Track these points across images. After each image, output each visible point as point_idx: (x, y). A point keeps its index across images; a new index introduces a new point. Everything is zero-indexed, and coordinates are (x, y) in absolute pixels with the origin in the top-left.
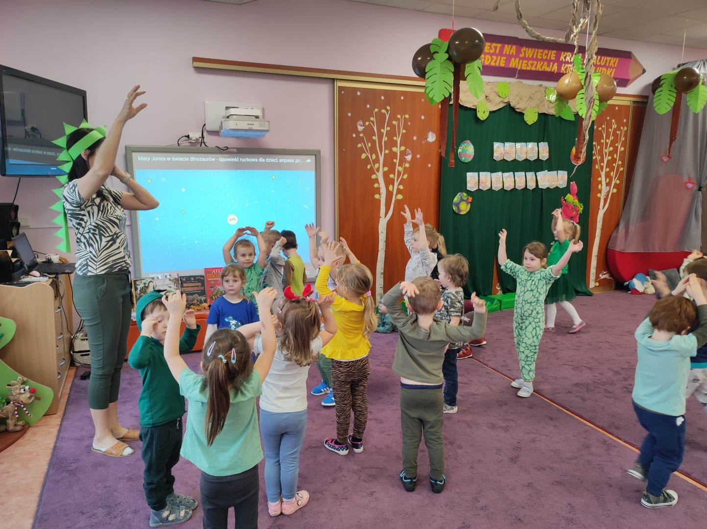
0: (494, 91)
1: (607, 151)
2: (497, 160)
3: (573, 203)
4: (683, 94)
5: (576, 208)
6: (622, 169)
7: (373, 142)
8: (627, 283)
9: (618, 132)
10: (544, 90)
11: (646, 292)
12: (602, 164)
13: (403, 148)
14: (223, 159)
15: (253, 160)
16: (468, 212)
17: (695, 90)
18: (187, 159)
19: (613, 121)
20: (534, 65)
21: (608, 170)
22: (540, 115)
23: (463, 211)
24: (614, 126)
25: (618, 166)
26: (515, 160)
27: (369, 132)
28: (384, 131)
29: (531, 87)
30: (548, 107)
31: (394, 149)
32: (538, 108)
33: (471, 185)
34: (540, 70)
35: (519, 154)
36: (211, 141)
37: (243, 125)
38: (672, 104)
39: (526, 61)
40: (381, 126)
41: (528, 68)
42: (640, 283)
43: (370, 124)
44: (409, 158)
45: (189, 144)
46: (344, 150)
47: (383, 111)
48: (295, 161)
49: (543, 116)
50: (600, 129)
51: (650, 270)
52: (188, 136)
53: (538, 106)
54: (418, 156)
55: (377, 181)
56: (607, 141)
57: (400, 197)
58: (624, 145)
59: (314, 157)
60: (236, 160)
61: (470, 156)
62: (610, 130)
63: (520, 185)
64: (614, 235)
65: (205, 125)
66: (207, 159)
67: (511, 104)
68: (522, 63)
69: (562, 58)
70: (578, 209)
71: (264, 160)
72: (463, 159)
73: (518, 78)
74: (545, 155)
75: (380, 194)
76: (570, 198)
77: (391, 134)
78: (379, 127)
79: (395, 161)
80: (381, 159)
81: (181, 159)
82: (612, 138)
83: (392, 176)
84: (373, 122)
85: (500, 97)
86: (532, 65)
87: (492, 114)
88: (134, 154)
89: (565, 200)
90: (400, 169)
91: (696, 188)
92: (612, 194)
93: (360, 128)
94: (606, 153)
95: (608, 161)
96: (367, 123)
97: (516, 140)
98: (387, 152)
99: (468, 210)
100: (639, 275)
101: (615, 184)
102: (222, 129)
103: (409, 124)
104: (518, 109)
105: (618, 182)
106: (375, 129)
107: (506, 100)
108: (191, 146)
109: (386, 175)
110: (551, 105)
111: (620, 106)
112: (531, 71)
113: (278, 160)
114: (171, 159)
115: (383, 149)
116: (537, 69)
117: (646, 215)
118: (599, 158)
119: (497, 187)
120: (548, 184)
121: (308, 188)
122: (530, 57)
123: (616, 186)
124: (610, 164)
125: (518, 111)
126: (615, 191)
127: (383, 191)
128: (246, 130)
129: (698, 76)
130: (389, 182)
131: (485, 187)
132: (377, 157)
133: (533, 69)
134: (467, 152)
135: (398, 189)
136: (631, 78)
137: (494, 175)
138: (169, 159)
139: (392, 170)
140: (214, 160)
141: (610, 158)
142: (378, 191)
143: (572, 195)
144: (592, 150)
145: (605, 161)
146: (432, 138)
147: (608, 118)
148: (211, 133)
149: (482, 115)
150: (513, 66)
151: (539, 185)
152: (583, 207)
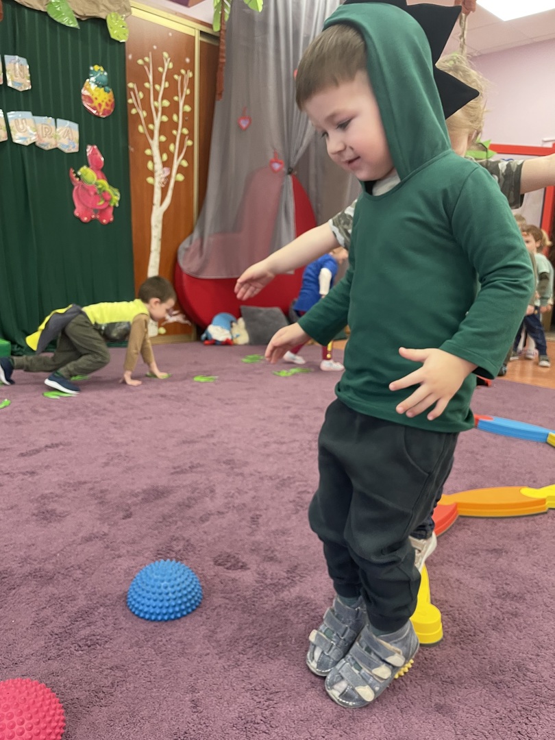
1: (158, 105)
3: (97, 184)
5: (103, 195)
6: (189, 143)
11: (235, 341)
12: (151, 126)
19: (166, 55)
21: (163, 138)
24: (169, 65)
25: (183, 136)
42: (222, 328)
50: (140, 62)
56: (157, 87)
62: (160, 69)
70: (108, 198)
74: (20, 82)
76: (88, 174)
82: (165, 84)
89: (77, 176)
91: (285, 170)
92: (177, 183)
94: (157, 109)
95: (162, 123)
105: (185, 164)
111: (176, 33)
118: (143, 114)
120: (34, 138)
123: (181, 170)
126: (181, 178)
141: (165, 119)
143: (95, 170)
147: (154, 47)
151: (13, 137)
152: (118, 194)
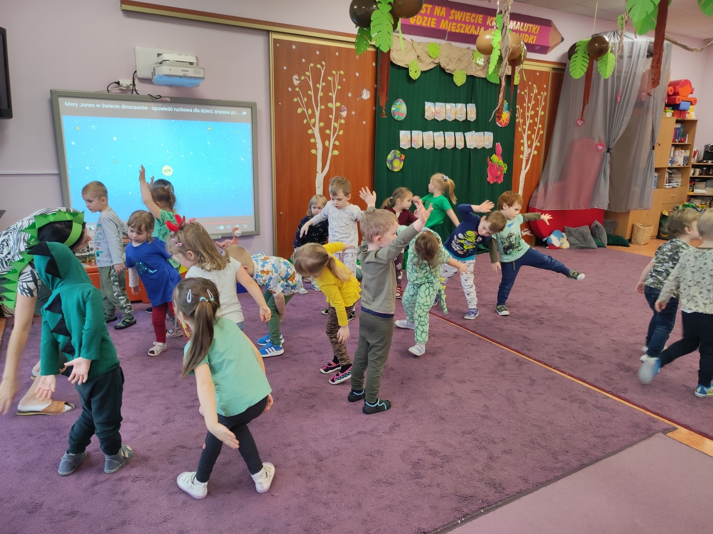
0: (425, 52)
1: (529, 114)
2: (429, 119)
3: (498, 163)
4: (594, 61)
5: (501, 169)
6: (541, 132)
7: (309, 97)
8: (546, 239)
9: (539, 97)
10: (472, 53)
11: (562, 247)
12: (524, 127)
13: (338, 104)
14: (156, 108)
15: (188, 110)
16: (401, 170)
17: (604, 57)
18: (118, 107)
19: (535, 86)
20: (463, 28)
21: (529, 132)
22: (468, 76)
23: (396, 168)
24: (536, 91)
25: (539, 129)
26: (445, 120)
27: (304, 86)
28: (320, 86)
29: (461, 49)
30: (476, 69)
31: (330, 105)
32: (466, 70)
33: (404, 143)
34: (469, 33)
35: (449, 114)
36: (143, 89)
37: (177, 71)
38: (585, 70)
39: (455, 24)
40: (316, 81)
41: (458, 31)
42: (556, 238)
43: (305, 79)
44: (344, 114)
45: (119, 91)
46: (280, 104)
47: (319, 66)
48: (230, 113)
49: (471, 78)
50: (523, 93)
51: (565, 227)
52: (118, 83)
53: (466, 68)
54: (353, 113)
55: (313, 136)
56: (529, 104)
57: (336, 153)
58: (544, 109)
59: (250, 110)
60: (170, 109)
61: (403, 114)
62: (532, 94)
63: (450, 145)
64: (534, 194)
65: (136, 72)
66: (139, 108)
67: (441, 65)
68: (452, 25)
69: (488, 22)
70: (502, 169)
71: (199, 111)
72: (396, 117)
73: (448, 40)
74: (472, 117)
75: (316, 149)
76: (495, 158)
77: (327, 89)
78: (315, 83)
79: (330, 116)
80: (317, 114)
81: (111, 106)
82: (533, 102)
83: (328, 132)
84: (308, 77)
85: (431, 57)
86: (461, 27)
87: (423, 74)
88: (61, 100)
89: (491, 160)
90: (336, 125)
91: (605, 150)
92: (534, 155)
93: (296, 83)
94: (528, 117)
95: (530, 124)
96: (303, 78)
97: (446, 101)
98: (323, 107)
99: (401, 167)
100: (556, 232)
101: (536, 146)
102: (155, 75)
103: (344, 80)
104: (448, 70)
105: (538, 144)
106: (311, 83)
107: (437, 61)
108: (121, 93)
109: (322, 130)
110: (478, 68)
111: (541, 72)
112: (459, 34)
113: (214, 111)
114: (101, 106)
115: (319, 104)
116: (466, 32)
117: (563, 176)
118: (521, 121)
119: (428, 145)
120: (476, 144)
121: (245, 141)
122: (459, 19)
123: (537, 148)
124: (531, 127)
125: (448, 72)
126: (536, 152)
127: (320, 146)
128: (180, 77)
129: (607, 43)
130: (325, 137)
131: (417, 145)
132: (313, 112)
133: (462, 32)
134: (400, 111)
135: (334, 145)
136: (551, 45)
137: (426, 133)
138: (98, 106)
139: (328, 125)
140: (146, 108)
141: (531, 121)
142: (314, 146)
143: (498, 156)
144: (515, 113)
145: (528, 124)
146: (366, 95)
147: (530, 83)
148: (144, 80)
149: (414, 75)
150: (443, 28)
151: (467, 145)
152: (507, 167)
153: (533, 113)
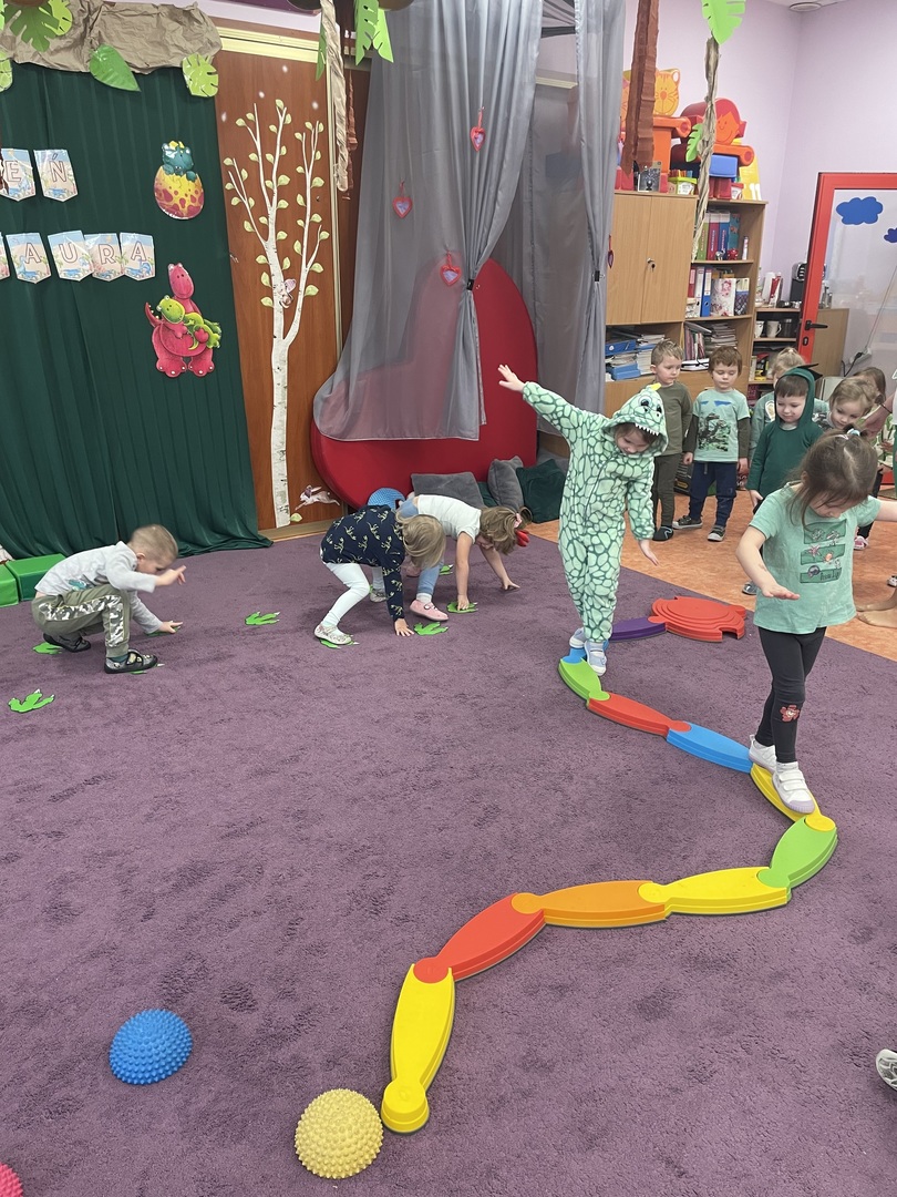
1: (273, 185)
6: (325, 235)
9: (298, 135)
12: (263, 220)
19: (279, 103)
21: (282, 235)
22: (19, 68)
24: (286, 119)
25: (313, 226)
49: (30, 73)
50: (240, 122)
56: (269, 157)
58: (321, 170)
62: (273, 128)
74: (61, 187)
76: (171, 307)
82: (281, 151)
92: (307, 299)
95: (279, 211)
101: (311, 273)
105: (318, 268)
111: (293, 64)
118: (249, 202)
120: (90, 267)
123: (313, 278)
124: (283, 220)
126: (313, 290)
141: (284, 204)
144: (222, 179)
145: (272, 212)
151: (59, 270)
153: (284, 180)
